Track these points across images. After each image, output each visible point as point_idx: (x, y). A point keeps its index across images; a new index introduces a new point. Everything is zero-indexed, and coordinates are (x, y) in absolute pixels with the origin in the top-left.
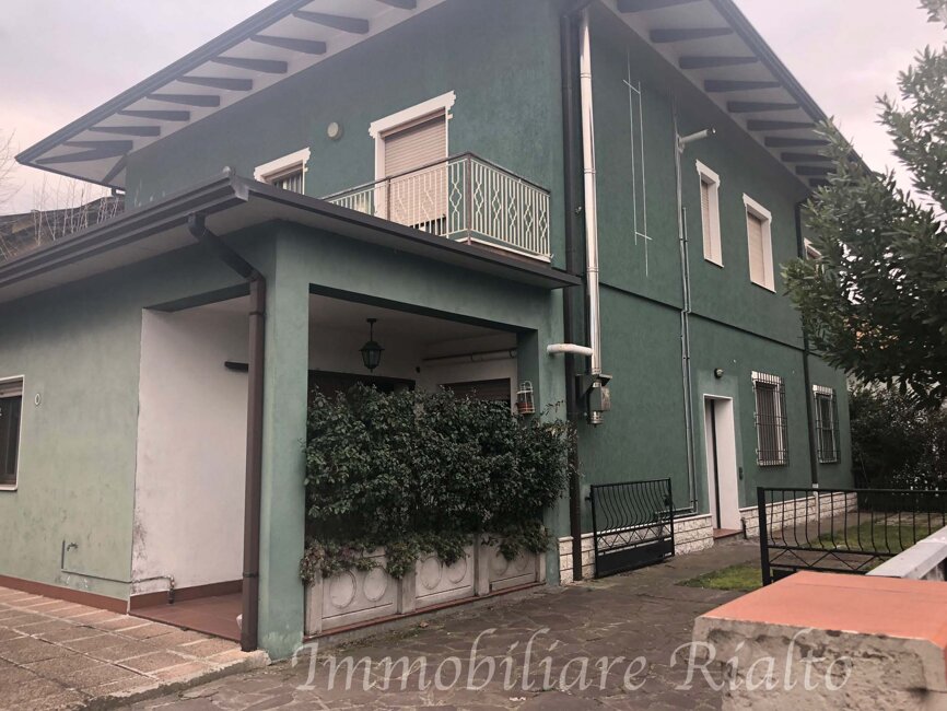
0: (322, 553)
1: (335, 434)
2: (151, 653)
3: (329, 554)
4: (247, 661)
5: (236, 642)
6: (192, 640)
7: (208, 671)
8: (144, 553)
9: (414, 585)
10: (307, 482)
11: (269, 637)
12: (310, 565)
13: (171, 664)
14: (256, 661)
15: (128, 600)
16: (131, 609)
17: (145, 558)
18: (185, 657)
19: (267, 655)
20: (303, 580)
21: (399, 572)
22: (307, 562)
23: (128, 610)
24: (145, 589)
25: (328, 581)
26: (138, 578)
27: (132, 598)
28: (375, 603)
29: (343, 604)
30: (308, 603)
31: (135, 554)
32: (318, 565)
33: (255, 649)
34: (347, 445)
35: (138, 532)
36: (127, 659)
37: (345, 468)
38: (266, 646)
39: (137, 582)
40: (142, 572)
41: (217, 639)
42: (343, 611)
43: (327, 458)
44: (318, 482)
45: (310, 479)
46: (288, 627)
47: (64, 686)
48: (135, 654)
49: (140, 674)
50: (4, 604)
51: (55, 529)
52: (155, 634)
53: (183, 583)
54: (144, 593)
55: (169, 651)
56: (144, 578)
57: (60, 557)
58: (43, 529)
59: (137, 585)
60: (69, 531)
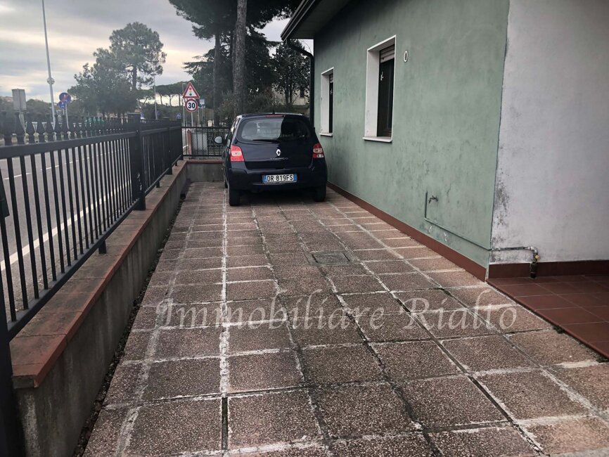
2: (520, 369)
8: (505, 219)
13: (555, 409)
15: (487, 268)
16: (490, 277)
17: (507, 225)
18: (573, 396)
23: (487, 278)
24: (505, 258)
26: (497, 246)
27: (490, 266)
31: (496, 220)
35: (500, 196)
36: (491, 372)
39: (497, 250)
40: (502, 240)
47: (410, 411)
48: (499, 365)
49: (511, 421)
50: (379, 241)
51: (420, 180)
52: (521, 329)
53: (548, 257)
54: (504, 262)
55: (545, 373)
56: (504, 247)
57: (424, 206)
58: (411, 178)
59: (497, 253)
60: (432, 183)
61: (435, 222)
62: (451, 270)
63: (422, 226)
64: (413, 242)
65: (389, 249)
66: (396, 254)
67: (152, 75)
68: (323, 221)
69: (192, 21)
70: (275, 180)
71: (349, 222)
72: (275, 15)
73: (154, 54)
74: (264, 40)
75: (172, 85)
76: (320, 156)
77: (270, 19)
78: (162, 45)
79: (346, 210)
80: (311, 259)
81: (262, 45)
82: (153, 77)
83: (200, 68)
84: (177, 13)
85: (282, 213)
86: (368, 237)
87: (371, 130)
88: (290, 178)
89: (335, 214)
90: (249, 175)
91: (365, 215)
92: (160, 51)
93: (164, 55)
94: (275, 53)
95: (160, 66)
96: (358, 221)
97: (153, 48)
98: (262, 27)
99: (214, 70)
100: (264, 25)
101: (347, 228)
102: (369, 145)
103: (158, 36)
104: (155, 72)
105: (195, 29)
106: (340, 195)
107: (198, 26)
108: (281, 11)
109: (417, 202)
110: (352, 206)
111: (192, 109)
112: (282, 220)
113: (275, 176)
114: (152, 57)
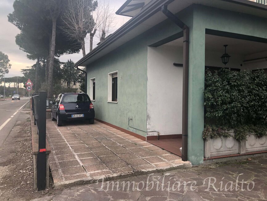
0: (211, 130)
1: (216, 86)
2: (153, 156)
3: (213, 130)
4: (184, 165)
5: (180, 157)
6: (166, 154)
7: (171, 166)
8: (150, 123)
9: (245, 144)
10: (205, 104)
11: (192, 157)
12: (206, 134)
13: (159, 162)
14: (187, 165)
15: (146, 137)
16: (147, 140)
17: (151, 125)
18: (164, 159)
19: (191, 164)
20: (204, 139)
21: (240, 139)
22: (205, 133)
23: (146, 140)
24: (151, 134)
25: (212, 140)
27: (147, 137)
28: (230, 149)
29: (218, 148)
30: (205, 147)
31: (148, 124)
32: (209, 134)
33: (187, 161)
34: (220, 91)
35: (148, 117)
36: (146, 157)
37: (220, 99)
38: (190, 160)
39: (148, 132)
40: (150, 129)
41: (173, 155)
42: (218, 151)
43: (213, 95)
44: (210, 104)
45: (206, 103)
46: (198, 154)
47: (128, 164)
48: (148, 156)
49: (150, 164)
50: (115, 134)
51: (127, 114)
52: (154, 150)
53: (162, 134)
54: (150, 136)
55: (158, 157)
56: (150, 131)
57: (128, 122)
58: (124, 114)
59: (148, 133)
60: (130, 115)
61: (132, 126)
62: (136, 139)
63: (128, 128)
64: (125, 133)
65: (118, 136)
66: (121, 137)
67: (3, 73)
68: (95, 129)
69: (27, 52)
70: (76, 116)
71: (104, 129)
72: (64, 52)
73: (5, 64)
74: (59, 61)
75: (11, 78)
76: (92, 108)
77: (62, 53)
78: (9, 61)
79: (102, 126)
80: (95, 139)
81: (57, 63)
82: (4, 75)
83: (28, 72)
84: (20, 49)
85: (79, 128)
86: (111, 133)
87: (110, 99)
88: (82, 116)
89: (98, 127)
90: (67, 115)
91: (109, 127)
92: (8, 63)
93: (10, 65)
94: (63, 67)
95: (7, 70)
96: (107, 129)
97: (5, 62)
98: (59, 57)
99: (36, 73)
100: (60, 56)
101: (104, 131)
102: (109, 104)
103: (8, 57)
104: (5, 72)
105: (28, 56)
106: (98, 122)
107: (29, 54)
108: (67, 51)
109: (126, 121)
110: (104, 125)
111: (29, 90)
112: (80, 130)
113: (76, 115)
114: (4, 65)
